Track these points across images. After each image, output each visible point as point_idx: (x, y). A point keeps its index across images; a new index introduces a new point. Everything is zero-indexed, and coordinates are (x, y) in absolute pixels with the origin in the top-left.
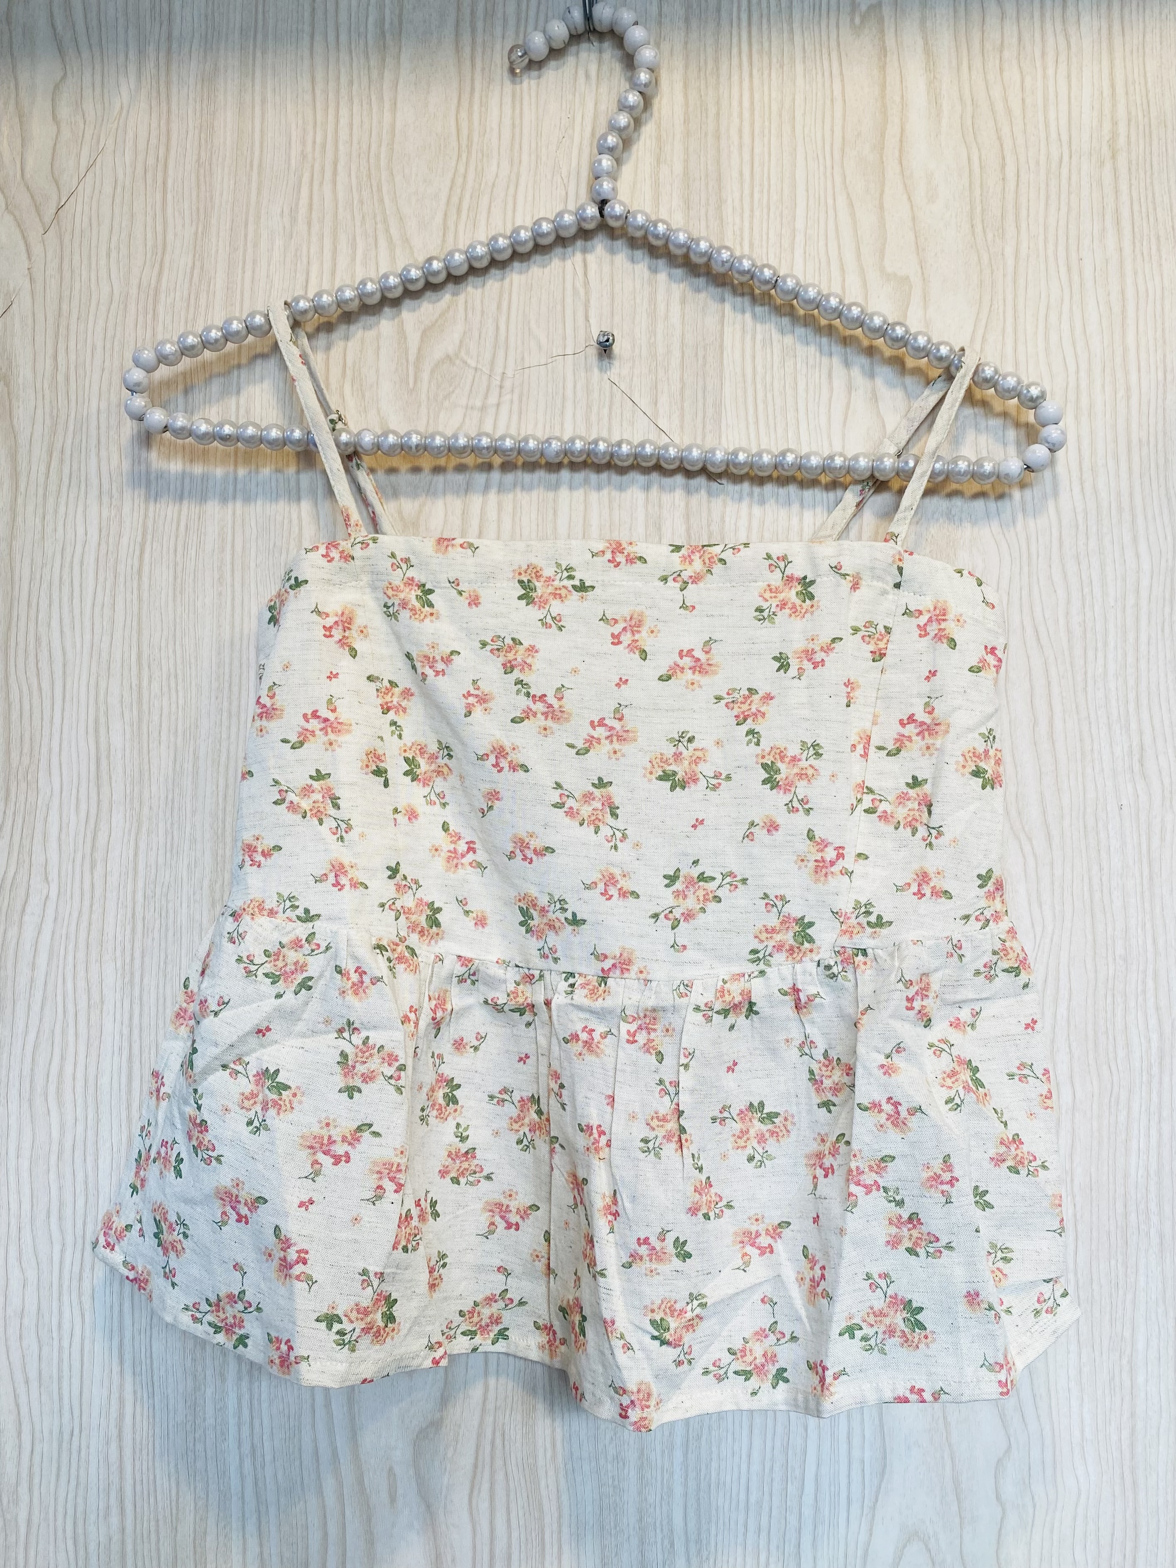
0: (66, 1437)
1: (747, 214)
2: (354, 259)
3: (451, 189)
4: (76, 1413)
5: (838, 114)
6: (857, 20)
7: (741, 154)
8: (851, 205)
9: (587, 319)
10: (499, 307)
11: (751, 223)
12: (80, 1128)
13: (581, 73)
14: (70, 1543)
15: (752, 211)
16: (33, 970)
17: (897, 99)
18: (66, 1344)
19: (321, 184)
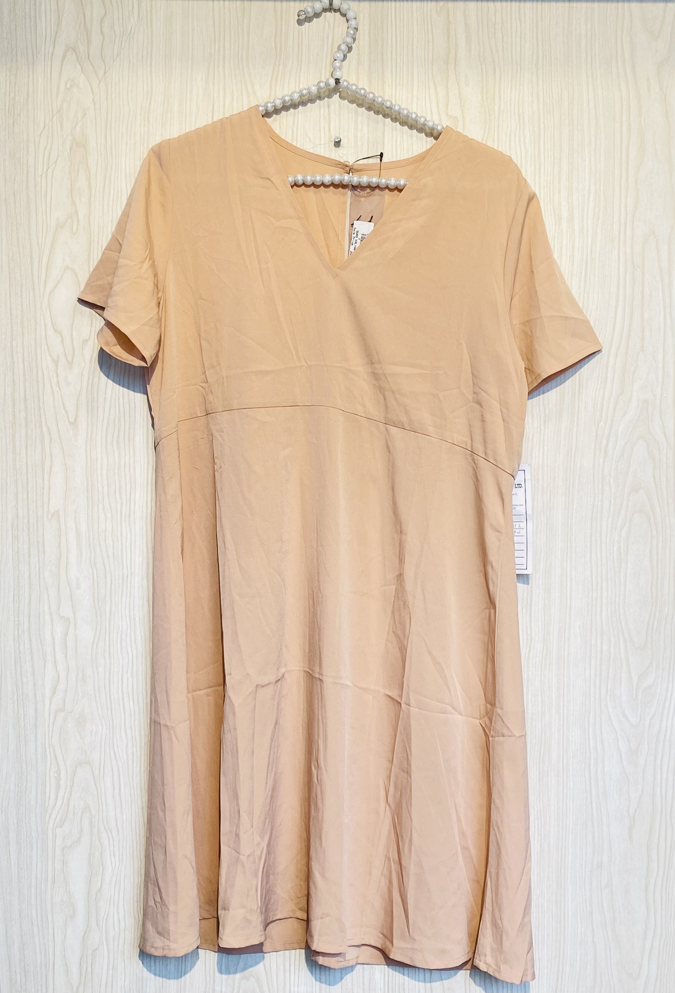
0: (125, 578)
1: (394, 88)
2: (233, 100)
3: (273, 71)
4: (129, 569)
5: (431, 48)
6: (439, 10)
7: (392, 62)
8: (435, 86)
9: (329, 129)
10: (294, 123)
11: (396, 92)
12: (127, 457)
13: (327, 25)
14: (128, 618)
15: (396, 86)
16: (105, 394)
17: (454, 43)
18: (124, 542)
19: (218, 67)
